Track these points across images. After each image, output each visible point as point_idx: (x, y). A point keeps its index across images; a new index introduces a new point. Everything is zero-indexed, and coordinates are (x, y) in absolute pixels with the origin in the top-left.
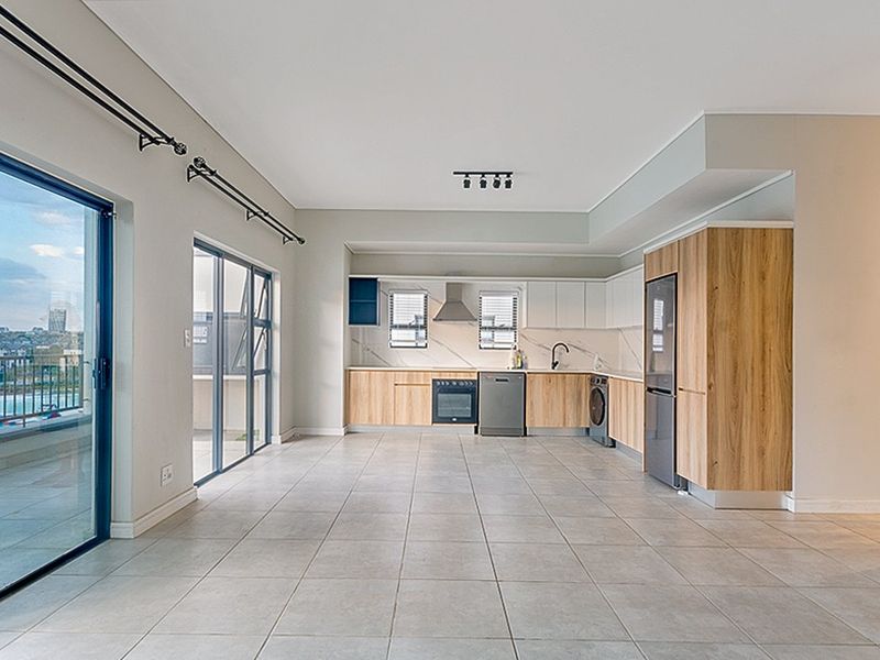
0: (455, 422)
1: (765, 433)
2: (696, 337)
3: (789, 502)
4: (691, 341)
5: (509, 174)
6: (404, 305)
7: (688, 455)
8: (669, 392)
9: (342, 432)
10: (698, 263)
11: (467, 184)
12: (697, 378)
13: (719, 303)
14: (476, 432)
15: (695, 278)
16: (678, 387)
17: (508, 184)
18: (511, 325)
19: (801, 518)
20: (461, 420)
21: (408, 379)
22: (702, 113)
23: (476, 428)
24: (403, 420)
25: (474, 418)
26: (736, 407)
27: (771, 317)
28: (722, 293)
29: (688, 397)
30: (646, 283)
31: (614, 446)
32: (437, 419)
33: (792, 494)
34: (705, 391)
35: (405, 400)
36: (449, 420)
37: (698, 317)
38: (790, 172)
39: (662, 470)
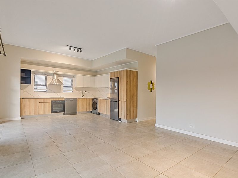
0: (58, 112)
1: (134, 108)
2: (124, 90)
3: (137, 120)
4: (122, 91)
5: (81, 49)
6: (39, 79)
7: (122, 114)
8: (117, 102)
9: (20, 118)
10: (124, 76)
11: (70, 49)
12: (124, 99)
13: (128, 84)
14: (64, 114)
15: (123, 79)
16: (119, 100)
17: (81, 51)
18: (71, 86)
19: (139, 123)
20: (60, 112)
21: (43, 101)
22: (126, 47)
23: (64, 113)
24: (42, 113)
25: (64, 111)
26: (130, 104)
27: (135, 87)
28: (128, 82)
29: (122, 102)
30: (110, 79)
31: (99, 114)
32: (53, 112)
33: (137, 119)
34: (126, 101)
35: (42, 107)
36: (56, 112)
37: (124, 86)
38: (137, 61)
39: (114, 117)
